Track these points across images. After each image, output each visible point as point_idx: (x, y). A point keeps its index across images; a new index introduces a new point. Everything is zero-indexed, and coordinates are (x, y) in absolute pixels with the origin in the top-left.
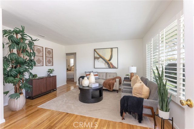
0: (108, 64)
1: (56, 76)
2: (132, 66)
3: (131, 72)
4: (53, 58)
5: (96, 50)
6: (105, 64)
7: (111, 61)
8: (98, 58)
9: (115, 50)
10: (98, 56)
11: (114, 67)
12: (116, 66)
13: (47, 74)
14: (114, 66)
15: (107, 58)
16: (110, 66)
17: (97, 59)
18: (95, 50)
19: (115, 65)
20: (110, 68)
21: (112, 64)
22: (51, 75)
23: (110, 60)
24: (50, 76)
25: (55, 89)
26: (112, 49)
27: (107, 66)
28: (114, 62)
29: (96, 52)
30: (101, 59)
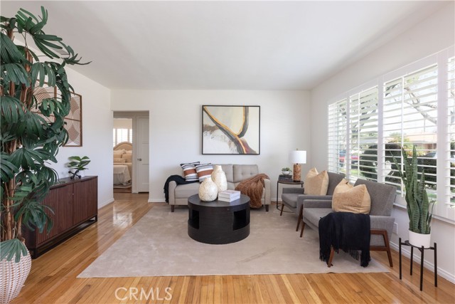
0: (237, 143)
1: (96, 177)
2: (297, 150)
3: (296, 163)
4: (81, 121)
5: (207, 108)
6: (230, 144)
7: (245, 138)
8: (212, 129)
9: (253, 112)
10: (212, 124)
11: (251, 153)
12: (256, 149)
13: (70, 172)
14: (252, 149)
15: (236, 130)
16: (243, 149)
17: (208, 132)
18: (203, 108)
19: (253, 146)
20: (242, 153)
21: (245, 144)
22: (83, 174)
23: (241, 135)
24: (80, 177)
25: (94, 219)
26: (246, 107)
27: (234, 149)
28: (250, 139)
29: (206, 112)
30: (219, 132)
